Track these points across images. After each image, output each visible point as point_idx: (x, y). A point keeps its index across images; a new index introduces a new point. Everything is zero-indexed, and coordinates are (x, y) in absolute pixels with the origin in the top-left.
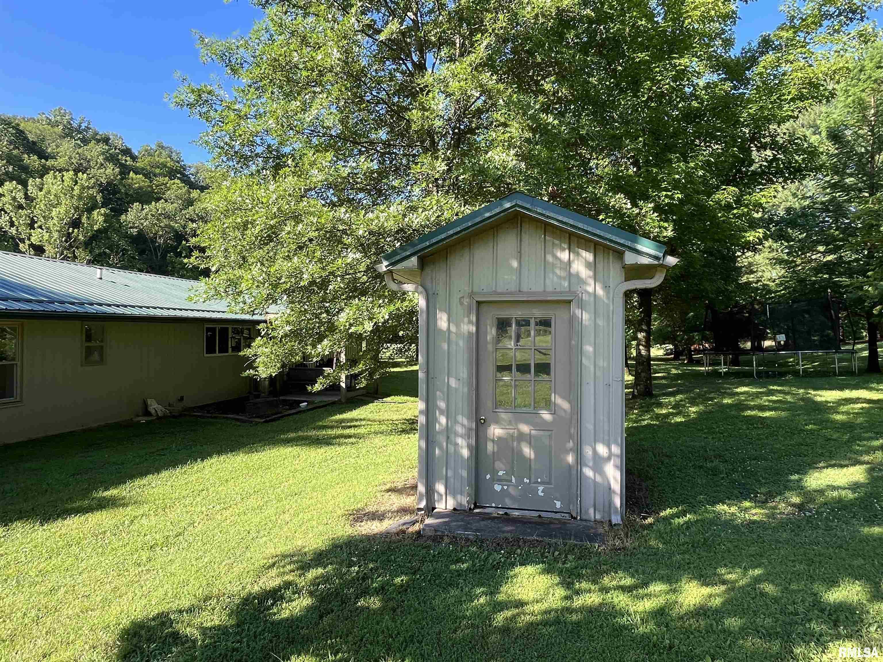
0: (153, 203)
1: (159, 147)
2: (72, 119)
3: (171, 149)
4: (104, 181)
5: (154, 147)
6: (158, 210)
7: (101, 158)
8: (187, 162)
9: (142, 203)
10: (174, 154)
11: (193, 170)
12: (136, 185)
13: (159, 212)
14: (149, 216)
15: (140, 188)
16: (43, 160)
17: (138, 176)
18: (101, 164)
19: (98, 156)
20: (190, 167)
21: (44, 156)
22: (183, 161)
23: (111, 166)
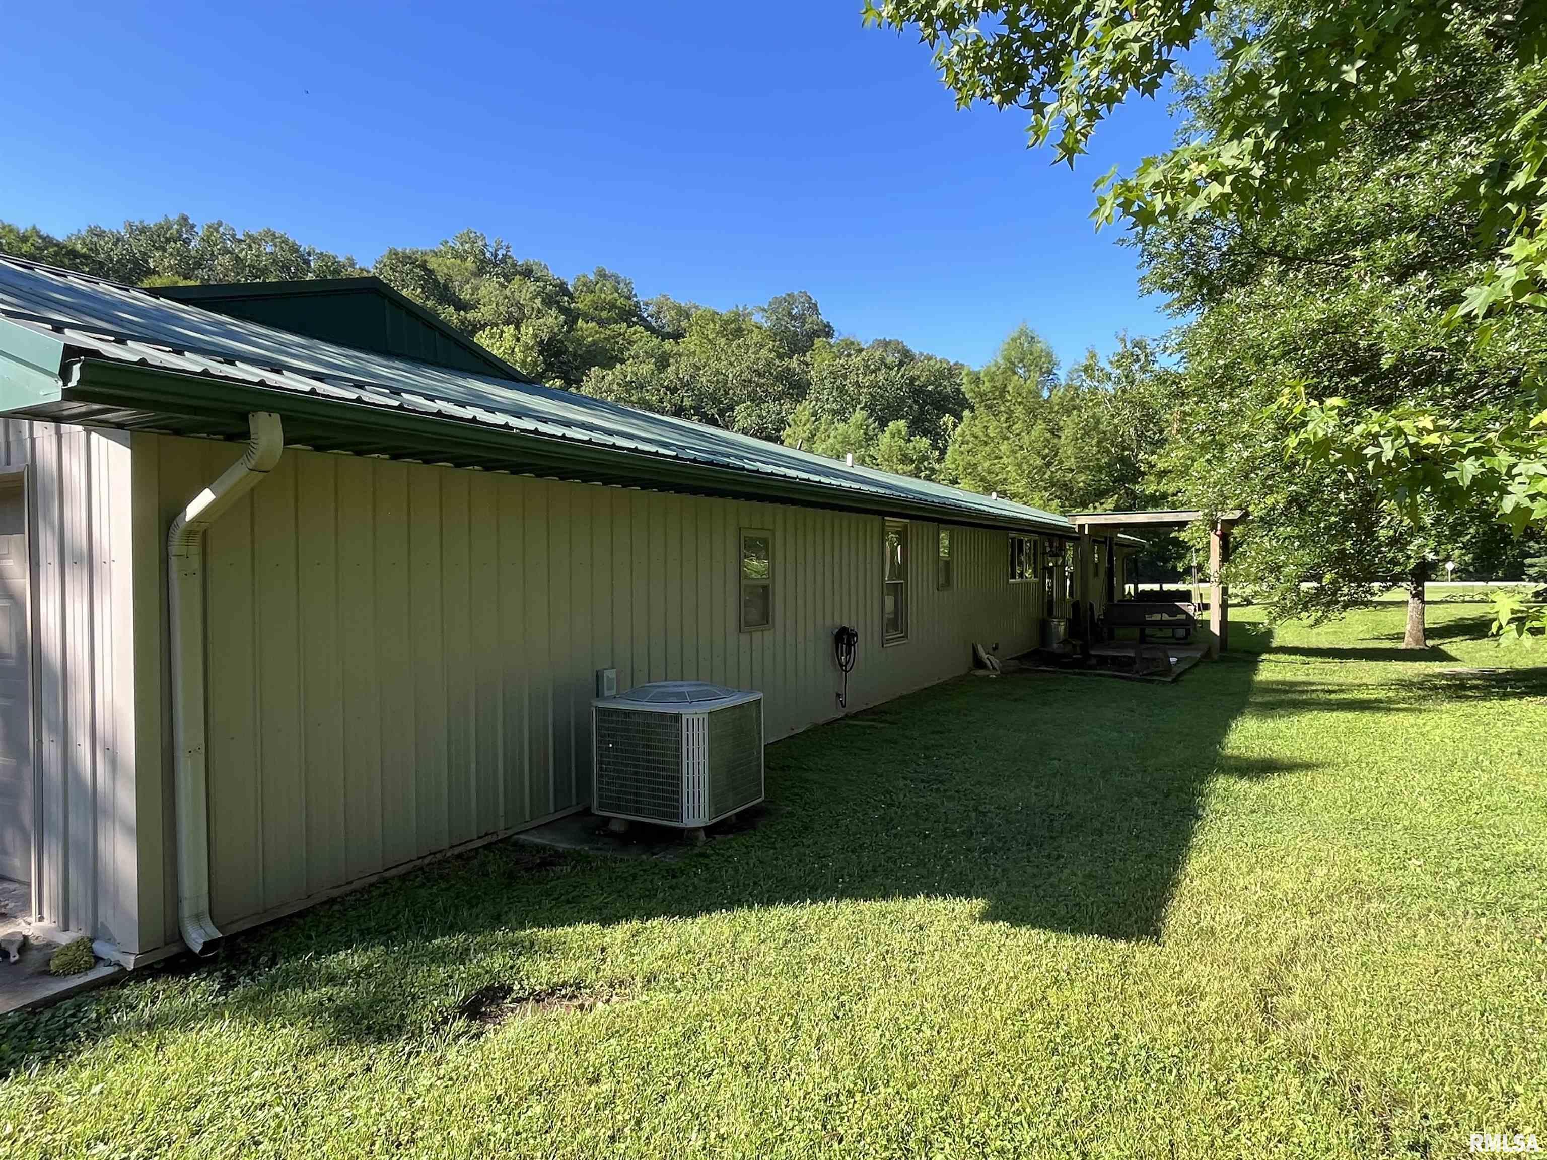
0: (618, 366)
1: (600, 276)
2: (485, 245)
3: (617, 278)
4: (545, 337)
5: (592, 277)
6: (626, 376)
7: (538, 301)
8: (641, 298)
9: (603, 366)
10: (622, 285)
11: (652, 309)
12: (590, 339)
13: (629, 378)
14: (615, 387)
15: (594, 343)
16: (462, 313)
17: (590, 325)
18: (539, 311)
19: (532, 299)
20: (647, 304)
21: (461, 306)
22: (635, 295)
23: (553, 312)
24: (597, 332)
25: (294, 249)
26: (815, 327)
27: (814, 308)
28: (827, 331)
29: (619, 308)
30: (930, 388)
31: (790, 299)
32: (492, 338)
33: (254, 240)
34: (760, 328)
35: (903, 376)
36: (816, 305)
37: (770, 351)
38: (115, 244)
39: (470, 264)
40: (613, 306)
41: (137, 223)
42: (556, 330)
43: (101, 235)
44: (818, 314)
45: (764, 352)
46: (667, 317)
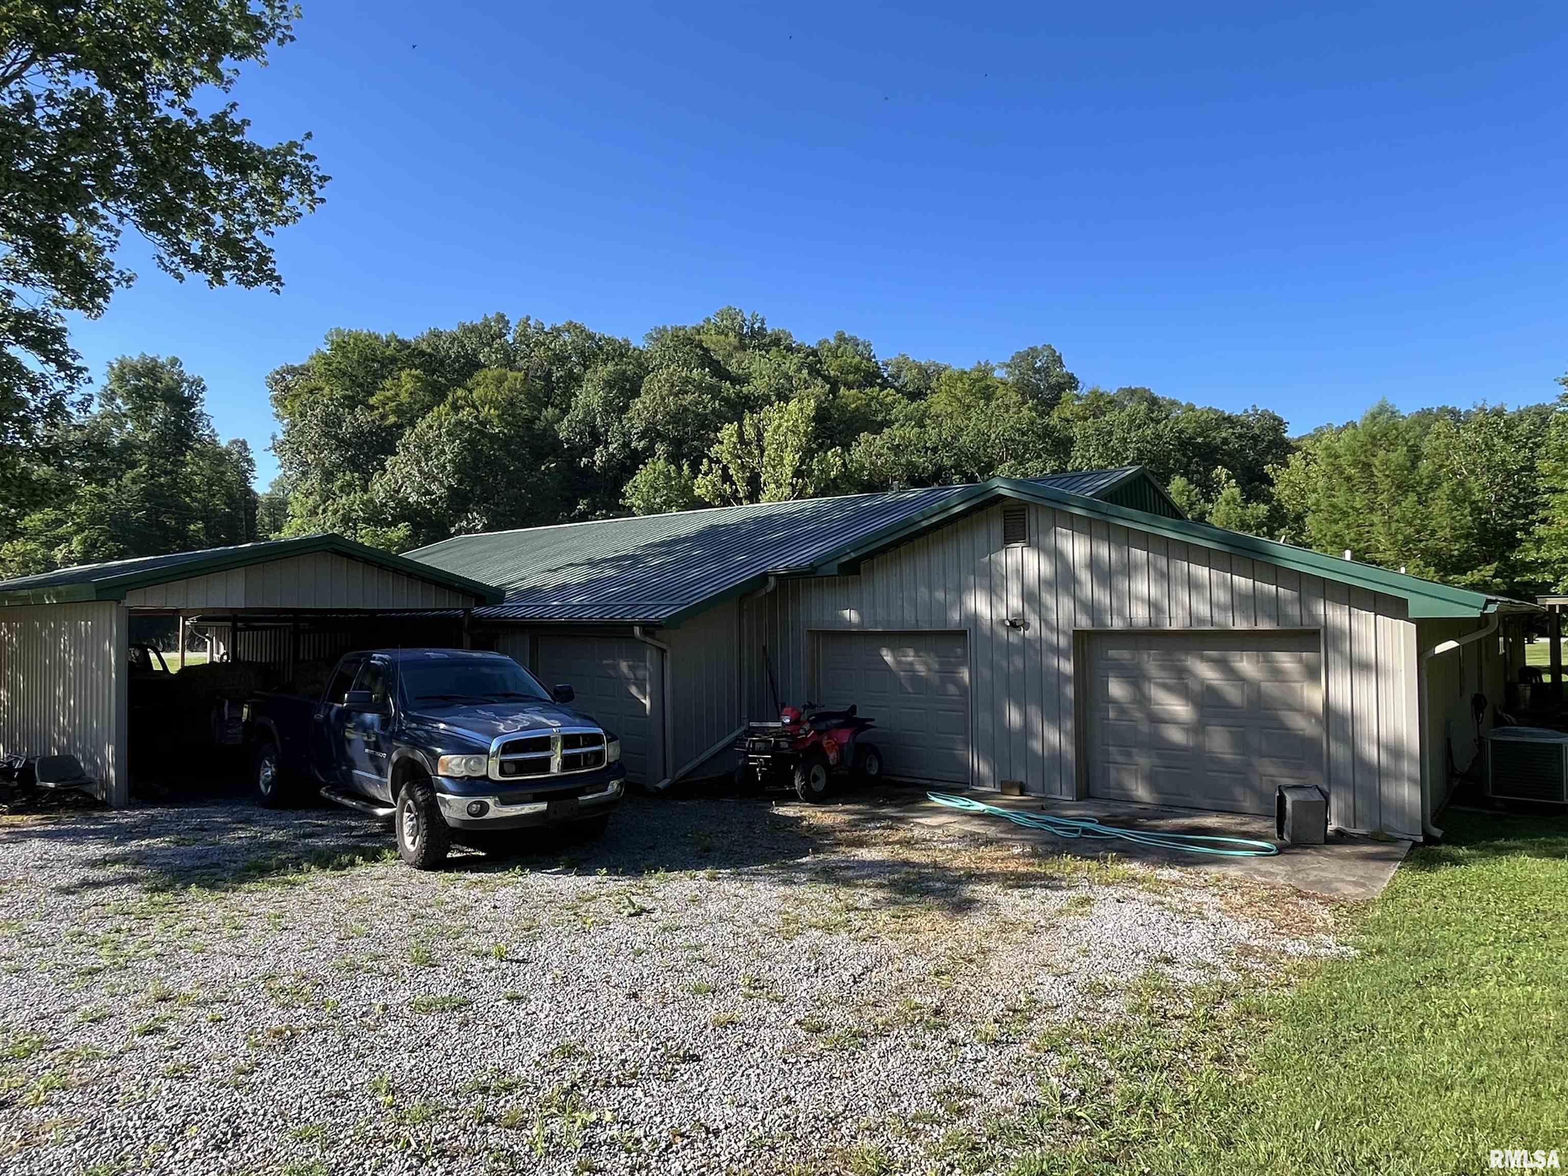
0: (885, 430)
1: (838, 339)
2: (744, 321)
3: (852, 339)
5: (833, 342)
7: (805, 372)
8: (880, 359)
9: (869, 431)
10: (859, 347)
11: (891, 369)
12: (853, 406)
13: (897, 442)
15: (857, 408)
16: (738, 387)
17: (853, 392)
18: (806, 382)
19: (799, 370)
20: (887, 365)
21: (736, 380)
22: (874, 356)
23: (819, 381)
24: (859, 399)
25: (591, 337)
26: (1062, 381)
27: (1058, 361)
28: (1071, 382)
29: (864, 371)
30: (1200, 440)
31: (1033, 353)
32: (780, 411)
33: (558, 330)
34: (1005, 384)
35: (1171, 429)
36: (1060, 357)
37: (1030, 409)
38: (452, 343)
39: (733, 339)
40: (857, 369)
41: (468, 323)
42: (823, 398)
43: (438, 335)
44: (1062, 365)
45: (1025, 411)
46: (907, 376)
